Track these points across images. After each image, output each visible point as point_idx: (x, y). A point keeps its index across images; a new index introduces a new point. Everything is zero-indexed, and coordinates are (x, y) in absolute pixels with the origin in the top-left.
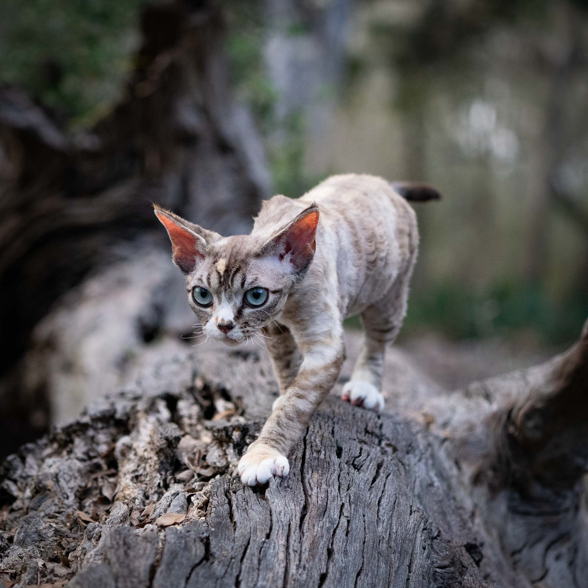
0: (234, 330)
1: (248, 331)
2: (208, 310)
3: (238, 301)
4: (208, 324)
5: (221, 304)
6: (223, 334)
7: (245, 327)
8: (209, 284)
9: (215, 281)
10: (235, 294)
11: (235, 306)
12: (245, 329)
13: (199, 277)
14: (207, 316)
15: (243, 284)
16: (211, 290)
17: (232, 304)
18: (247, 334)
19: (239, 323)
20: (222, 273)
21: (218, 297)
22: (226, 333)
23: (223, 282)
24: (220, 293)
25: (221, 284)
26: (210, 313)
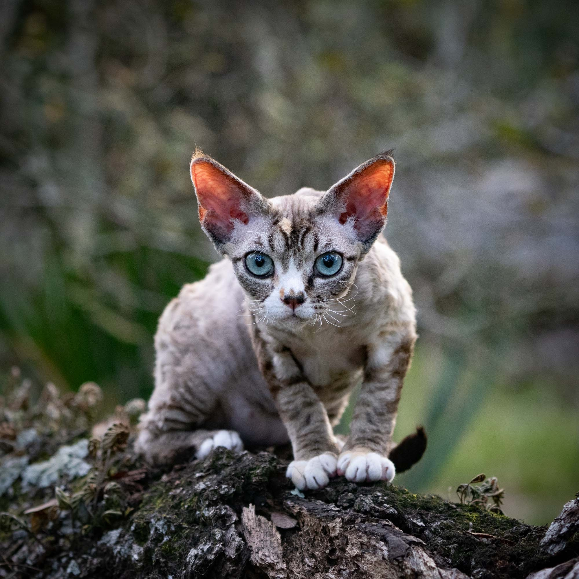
0: (305, 304)
1: (321, 307)
2: (267, 281)
3: (308, 268)
4: (268, 299)
5: (288, 273)
6: (290, 310)
7: (318, 301)
8: (272, 247)
9: (279, 243)
10: (306, 260)
11: (304, 274)
12: (318, 305)
13: (257, 241)
14: (266, 290)
15: (316, 247)
16: (273, 256)
17: (301, 272)
18: (319, 311)
19: (310, 295)
20: (288, 233)
21: (283, 263)
22: (294, 308)
23: (291, 244)
24: (287, 258)
25: (288, 246)
26: (270, 286)
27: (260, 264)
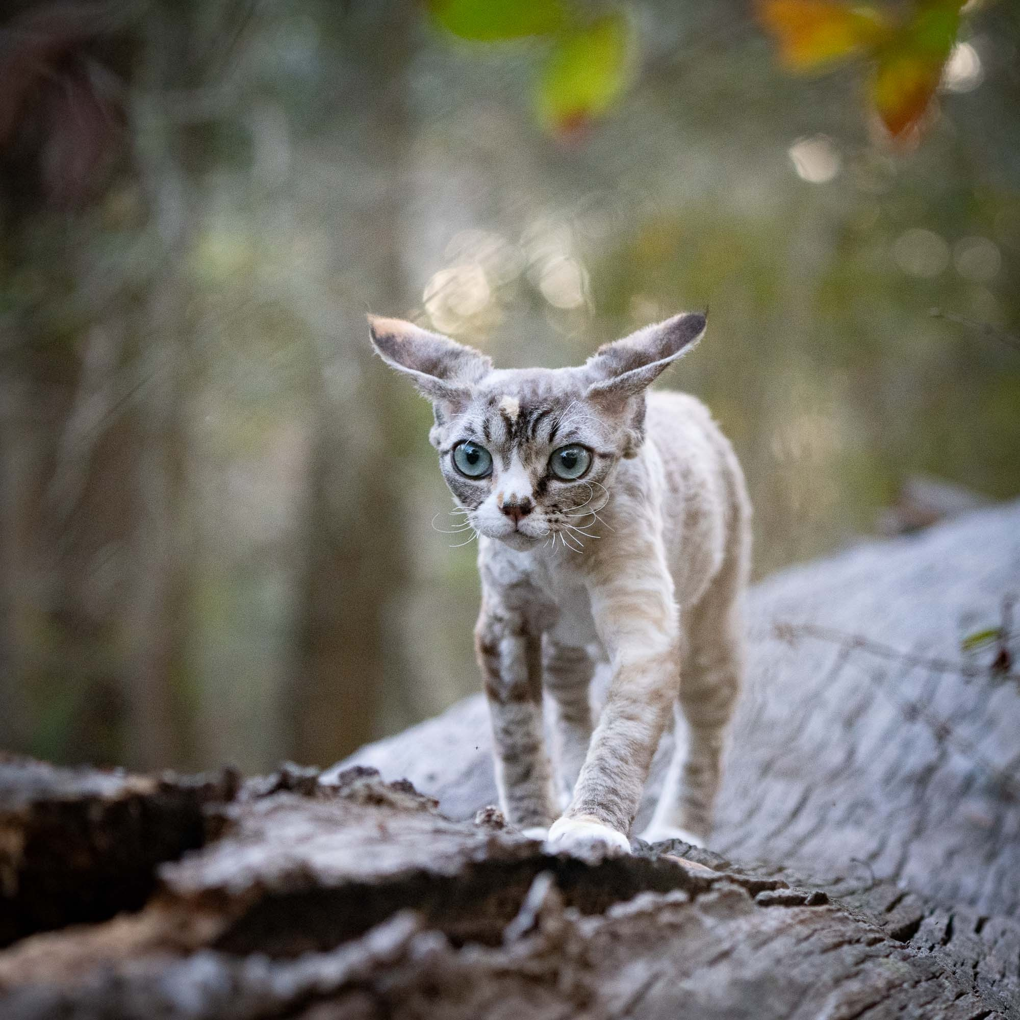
0: (533, 516)
1: (557, 521)
2: (482, 483)
3: (540, 466)
4: (482, 507)
5: (509, 471)
6: (511, 523)
7: (554, 512)
8: (487, 435)
9: (498, 430)
10: (537, 454)
11: (534, 474)
12: (554, 517)
13: (468, 425)
14: (479, 493)
15: (552, 435)
16: (490, 448)
17: (529, 470)
18: (554, 526)
19: (541, 504)
20: (514, 418)
21: (503, 458)
22: (516, 520)
23: (516, 432)
24: (509, 450)
25: (510, 435)
26: (486, 489)
27: (472, 459)
